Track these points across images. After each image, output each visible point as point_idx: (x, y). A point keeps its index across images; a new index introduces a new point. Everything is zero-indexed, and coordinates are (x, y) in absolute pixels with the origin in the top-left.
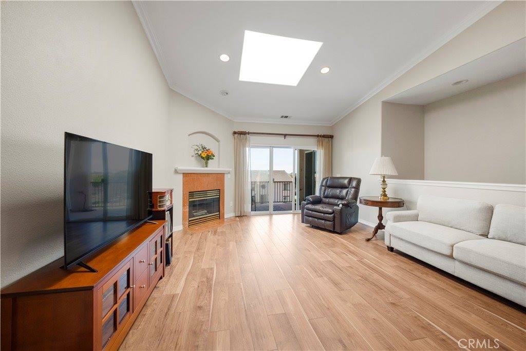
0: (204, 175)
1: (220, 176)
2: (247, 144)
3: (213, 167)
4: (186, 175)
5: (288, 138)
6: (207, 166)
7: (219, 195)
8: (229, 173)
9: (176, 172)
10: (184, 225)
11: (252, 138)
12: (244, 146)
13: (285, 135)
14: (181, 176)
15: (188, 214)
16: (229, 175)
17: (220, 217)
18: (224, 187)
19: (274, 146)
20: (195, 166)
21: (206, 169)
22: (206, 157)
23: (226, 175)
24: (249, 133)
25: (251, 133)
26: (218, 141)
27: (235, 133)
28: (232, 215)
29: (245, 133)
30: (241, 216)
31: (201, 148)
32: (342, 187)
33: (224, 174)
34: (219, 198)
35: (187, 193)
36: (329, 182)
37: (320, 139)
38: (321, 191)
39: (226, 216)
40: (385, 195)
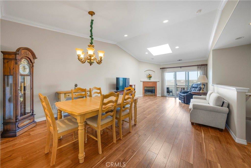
0: (149, 82)
1: (155, 83)
2: (165, 72)
3: (152, 80)
4: (144, 82)
5: (182, 68)
6: (150, 80)
7: (155, 88)
8: (159, 81)
9: (141, 81)
10: (143, 95)
11: (167, 69)
12: (164, 72)
13: (181, 67)
15: (144, 92)
16: (159, 82)
17: (155, 95)
18: (156, 86)
20: (147, 80)
22: (150, 77)
23: (157, 83)
24: (166, 68)
25: (167, 68)
26: (155, 72)
27: (161, 69)
28: (160, 95)
29: (164, 68)
30: (163, 96)
31: (148, 75)
32: (196, 88)
33: (157, 82)
34: (155, 90)
35: (144, 87)
36: (194, 86)
37: (199, 66)
38: (191, 89)
39: (157, 95)
40: (203, 91)
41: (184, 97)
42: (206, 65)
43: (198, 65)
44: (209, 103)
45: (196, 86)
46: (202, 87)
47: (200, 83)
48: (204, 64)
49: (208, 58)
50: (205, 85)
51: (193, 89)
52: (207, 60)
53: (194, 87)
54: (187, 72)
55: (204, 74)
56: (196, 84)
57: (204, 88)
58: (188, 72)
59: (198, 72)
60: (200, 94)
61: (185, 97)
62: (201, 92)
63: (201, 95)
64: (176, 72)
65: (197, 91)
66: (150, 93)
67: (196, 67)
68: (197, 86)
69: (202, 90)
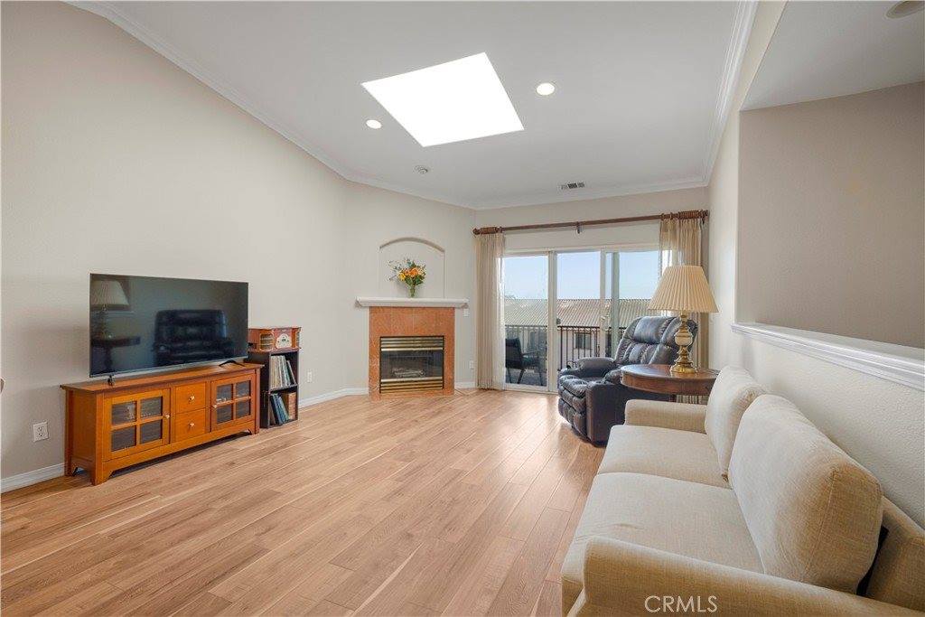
0: (410, 310)
1: (445, 314)
2: (498, 252)
3: (429, 296)
4: (374, 310)
5: (588, 233)
6: (413, 296)
7: (443, 347)
8: (465, 306)
9: (358, 305)
10: (371, 388)
11: (510, 237)
12: (493, 254)
13: (578, 225)
14: (367, 312)
15: (378, 372)
16: (466, 312)
17: (445, 385)
18: (452, 332)
19: (558, 249)
20: (394, 296)
21: (412, 299)
22: (413, 280)
23: (457, 311)
24: (502, 230)
25: (505, 229)
26: (443, 251)
27: (476, 232)
28: (473, 385)
29: (494, 231)
30: (486, 389)
31: (406, 266)
32: (652, 342)
33: (454, 308)
34: (442, 352)
35: (378, 338)
36: (638, 330)
37: (669, 222)
38: (623, 348)
39: (457, 385)
40: (686, 364)
41: (585, 404)
42: (704, 215)
43: (662, 217)
44: (725, 477)
45: (649, 332)
46: (683, 339)
47: (669, 314)
48: (691, 212)
49: (711, 181)
50: (694, 330)
51: (637, 348)
52: (707, 191)
53: (638, 340)
54: (609, 257)
55: (693, 258)
56: (653, 322)
57: (690, 347)
58: (615, 256)
59: (665, 253)
60: (671, 389)
61: (589, 403)
62: (675, 371)
63: (673, 399)
64: (556, 253)
65: (656, 362)
66: (415, 375)
67: (654, 227)
68: (657, 334)
69: (680, 359)
